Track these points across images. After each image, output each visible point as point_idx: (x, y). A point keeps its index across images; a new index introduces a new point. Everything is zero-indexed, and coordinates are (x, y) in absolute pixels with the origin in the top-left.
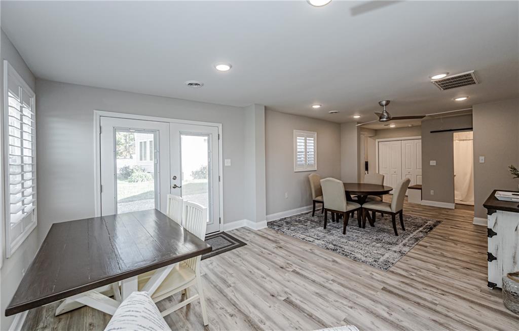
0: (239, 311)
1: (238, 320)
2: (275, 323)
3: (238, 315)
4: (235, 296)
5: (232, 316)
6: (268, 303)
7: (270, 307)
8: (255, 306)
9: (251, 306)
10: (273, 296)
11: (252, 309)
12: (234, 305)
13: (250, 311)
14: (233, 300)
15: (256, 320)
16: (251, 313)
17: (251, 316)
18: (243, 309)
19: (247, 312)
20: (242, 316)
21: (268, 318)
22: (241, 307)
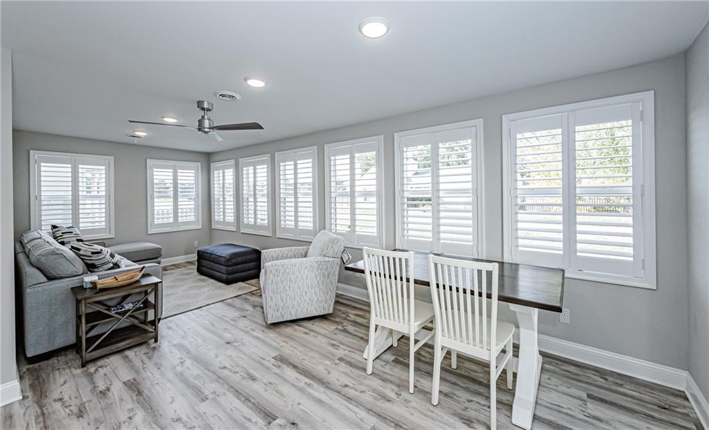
0: (339, 393)
1: (337, 383)
2: (294, 386)
3: (339, 388)
4: (355, 413)
5: (346, 386)
6: (302, 410)
7: (299, 404)
8: (320, 402)
9: (325, 401)
10: (293, 424)
11: (323, 397)
12: (349, 399)
13: (326, 394)
14: (354, 405)
15: (315, 385)
16: (324, 392)
17: (322, 389)
18: (335, 396)
19: (329, 392)
20: (334, 387)
21: (301, 390)
22: (338, 398)
